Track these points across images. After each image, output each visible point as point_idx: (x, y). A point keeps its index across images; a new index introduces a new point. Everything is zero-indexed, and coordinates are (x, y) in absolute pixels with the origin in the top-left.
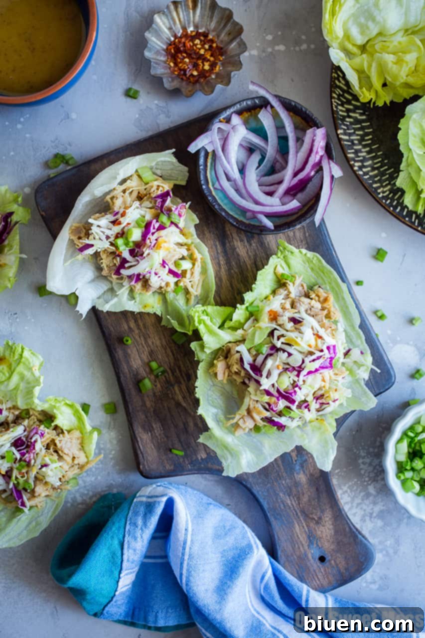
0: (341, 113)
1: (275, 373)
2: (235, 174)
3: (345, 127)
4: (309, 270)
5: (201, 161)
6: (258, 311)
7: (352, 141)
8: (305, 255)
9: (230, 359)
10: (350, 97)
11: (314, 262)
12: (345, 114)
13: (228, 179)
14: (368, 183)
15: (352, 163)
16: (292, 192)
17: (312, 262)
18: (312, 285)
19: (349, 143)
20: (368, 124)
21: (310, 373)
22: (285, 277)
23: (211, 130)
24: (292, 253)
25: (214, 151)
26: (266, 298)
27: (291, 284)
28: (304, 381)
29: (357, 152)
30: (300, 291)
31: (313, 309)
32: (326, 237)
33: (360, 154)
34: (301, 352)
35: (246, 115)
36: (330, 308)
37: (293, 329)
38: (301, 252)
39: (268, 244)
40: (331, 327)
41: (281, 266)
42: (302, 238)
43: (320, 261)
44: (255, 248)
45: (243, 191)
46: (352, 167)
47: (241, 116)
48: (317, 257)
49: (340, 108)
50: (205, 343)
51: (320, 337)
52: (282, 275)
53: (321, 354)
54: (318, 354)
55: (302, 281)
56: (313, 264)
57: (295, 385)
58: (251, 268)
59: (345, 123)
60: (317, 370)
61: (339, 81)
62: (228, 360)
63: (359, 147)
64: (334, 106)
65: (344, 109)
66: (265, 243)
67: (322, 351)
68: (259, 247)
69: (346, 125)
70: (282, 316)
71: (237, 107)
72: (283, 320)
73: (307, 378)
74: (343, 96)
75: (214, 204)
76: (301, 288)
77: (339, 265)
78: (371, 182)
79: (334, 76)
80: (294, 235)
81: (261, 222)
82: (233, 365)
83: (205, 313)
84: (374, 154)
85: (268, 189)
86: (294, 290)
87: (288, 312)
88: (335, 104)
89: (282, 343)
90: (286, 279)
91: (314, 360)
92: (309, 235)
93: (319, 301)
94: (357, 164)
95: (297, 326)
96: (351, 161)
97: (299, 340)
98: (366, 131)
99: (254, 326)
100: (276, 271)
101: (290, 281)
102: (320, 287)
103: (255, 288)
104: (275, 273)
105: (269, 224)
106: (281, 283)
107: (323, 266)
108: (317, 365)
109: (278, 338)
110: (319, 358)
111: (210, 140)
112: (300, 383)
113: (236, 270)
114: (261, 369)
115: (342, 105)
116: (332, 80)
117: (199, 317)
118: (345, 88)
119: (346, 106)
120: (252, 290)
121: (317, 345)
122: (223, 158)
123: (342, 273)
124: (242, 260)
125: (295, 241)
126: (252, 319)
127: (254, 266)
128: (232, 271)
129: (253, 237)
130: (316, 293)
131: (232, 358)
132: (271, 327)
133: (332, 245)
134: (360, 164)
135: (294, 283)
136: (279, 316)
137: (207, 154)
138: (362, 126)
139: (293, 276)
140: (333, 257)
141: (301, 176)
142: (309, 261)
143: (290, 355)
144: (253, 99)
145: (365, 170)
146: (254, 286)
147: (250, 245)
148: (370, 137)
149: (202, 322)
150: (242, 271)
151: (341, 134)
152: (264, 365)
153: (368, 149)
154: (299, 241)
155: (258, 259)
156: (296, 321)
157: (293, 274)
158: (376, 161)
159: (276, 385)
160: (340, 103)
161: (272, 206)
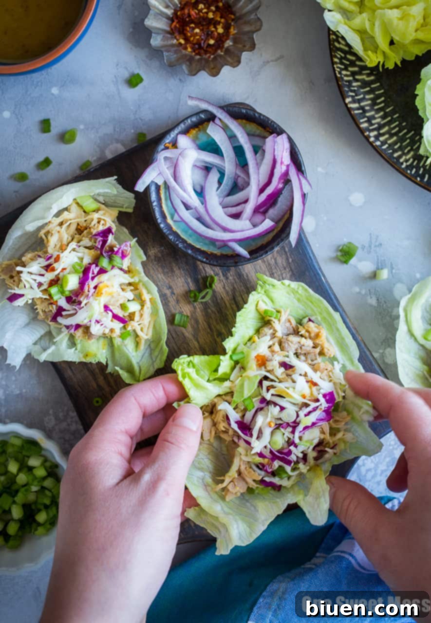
0: (346, 78)
1: (267, 432)
2: (194, 200)
3: (353, 94)
4: (295, 301)
5: (153, 197)
6: (244, 357)
7: (362, 108)
8: (289, 286)
9: (216, 415)
10: (353, 58)
11: (300, 292)
12: (351, 78)
13: (187, 207)
14: (389, 153)
15: (367, 133)
16: (262, 210)
17: (297, 292)
18: (301, 318)
19: (360, 111)
20: (378, 84)
21: (306, 428)
22: (269, 314)
23: (157, 160)
24: (273, 286)
25: (165, 183)
26: (250, 339)
27: (276, 321)
28: (300, 438)
29: (369, 120)
30: (287, 328)
31: (303, 348)
32: (312, 260)
33: (374, 122)
34: (294, 404)
35: (194, 132)
36: (323, 343)
37: (284, 376)
38: (283, 284)
39: (247, 276)
40: (327, 369)
41: (263, 301)
42: (285, 264)
43: (306, 290)
44: (233, 281)
45: (207, 219)
46: (367, 138)
47: (188, 135)
48: (302, 286)
49: (344, 72)
50: (191, 399)
51: (315, 384)
52: (266, 312)
53: (317, 404)
54: (313, 405)
55: (289, 315)
56: (299, 294)
57: (290, 443)
58: (230, 304)
59: (352, 88)
60: (314, 424)
61: (339, 43)
62: (214, 416)
63: (372, 113)
64: (337, 72)
65: (348, 73)
66: (243, 275)
67: (317, 400)
68: (237, 280)
69: (354, 91)
70: (271, 360)
71: (181, 127)
72: (273, 366)
73: (304, 433)
74: (345, 58)
75: (177, 242)
76: (288, 324)
77: (330, 292)
78: (391, 151)
79: (333, 38)
80: (276, 263)
81: (234, 250)
82: (220, 423)
83: (191, 365)
84: (389, 118)
85: (234, 210)
86: (280, 327)
87: (278, 355)
88: (338, 70)
89: (273, 395)
90: (270, 316)
91: (309, 413)
92: (293, 261)
93: (310, 338)
94: (373, 134)
95: (289, 372)
96: (365, 132)
97: (290, 391)
98: (377, 93)
99: (241, 376)
100: (258, 308)
101: (275, 318)
102: (310, 320)
103: (236, 332)
104: (257, 310)
105: (244, 252)
106: (265, 322)
107: (310, 296)
108: (313, 418)
109: (268, 390)
110: (315, 409)
111: (159, 172)
112: (297, 441)
113: (214, 309)
114: (251, 427)
115: (346, 69)
116: (330, 43)
117: (182, 370)
118: (346, 49)
119: (351, 69)
120: (232, 335)
121: (312, 394)
122: (177, 187)
123: (335, 301)
124: (219, 298)
125: (278, 269)
126: (238, 367)
127: (233, 302)
128: (209, 311)
129: (229, 270)
130: (306, 327)
131: (218, 415)
132: (260, 375)
133: (320, 269)
134: (375, 133)
135: (279, 320)
136: (267, 360)
137: (158, 188)
138: (371, 88)
139: (278, 312)
140: (323, 283)
141: (269, 190)
142: (294, 292)
143: (282, 409)
144: (197, 114)
145: (382, 139)
146: (234, 330)
147: (227, 278)
148: (383, 99)
149: (187, 375)
150: (220, 309)
151: (350, 102)
152: (253, 422)
153: (382, 113)
154: (281, 269)
155: (237, 294)
156: (286, 366)
157: (278, 309)
158: (392, 126)
159: (269, 446)
160: (343, 67)
161: (242, 231)
